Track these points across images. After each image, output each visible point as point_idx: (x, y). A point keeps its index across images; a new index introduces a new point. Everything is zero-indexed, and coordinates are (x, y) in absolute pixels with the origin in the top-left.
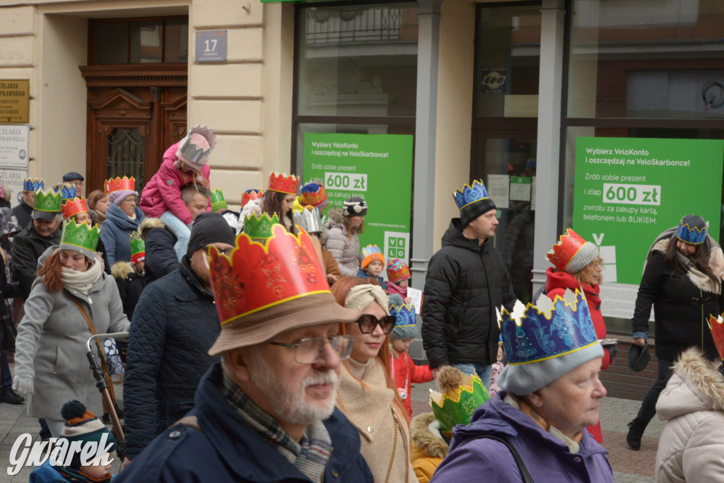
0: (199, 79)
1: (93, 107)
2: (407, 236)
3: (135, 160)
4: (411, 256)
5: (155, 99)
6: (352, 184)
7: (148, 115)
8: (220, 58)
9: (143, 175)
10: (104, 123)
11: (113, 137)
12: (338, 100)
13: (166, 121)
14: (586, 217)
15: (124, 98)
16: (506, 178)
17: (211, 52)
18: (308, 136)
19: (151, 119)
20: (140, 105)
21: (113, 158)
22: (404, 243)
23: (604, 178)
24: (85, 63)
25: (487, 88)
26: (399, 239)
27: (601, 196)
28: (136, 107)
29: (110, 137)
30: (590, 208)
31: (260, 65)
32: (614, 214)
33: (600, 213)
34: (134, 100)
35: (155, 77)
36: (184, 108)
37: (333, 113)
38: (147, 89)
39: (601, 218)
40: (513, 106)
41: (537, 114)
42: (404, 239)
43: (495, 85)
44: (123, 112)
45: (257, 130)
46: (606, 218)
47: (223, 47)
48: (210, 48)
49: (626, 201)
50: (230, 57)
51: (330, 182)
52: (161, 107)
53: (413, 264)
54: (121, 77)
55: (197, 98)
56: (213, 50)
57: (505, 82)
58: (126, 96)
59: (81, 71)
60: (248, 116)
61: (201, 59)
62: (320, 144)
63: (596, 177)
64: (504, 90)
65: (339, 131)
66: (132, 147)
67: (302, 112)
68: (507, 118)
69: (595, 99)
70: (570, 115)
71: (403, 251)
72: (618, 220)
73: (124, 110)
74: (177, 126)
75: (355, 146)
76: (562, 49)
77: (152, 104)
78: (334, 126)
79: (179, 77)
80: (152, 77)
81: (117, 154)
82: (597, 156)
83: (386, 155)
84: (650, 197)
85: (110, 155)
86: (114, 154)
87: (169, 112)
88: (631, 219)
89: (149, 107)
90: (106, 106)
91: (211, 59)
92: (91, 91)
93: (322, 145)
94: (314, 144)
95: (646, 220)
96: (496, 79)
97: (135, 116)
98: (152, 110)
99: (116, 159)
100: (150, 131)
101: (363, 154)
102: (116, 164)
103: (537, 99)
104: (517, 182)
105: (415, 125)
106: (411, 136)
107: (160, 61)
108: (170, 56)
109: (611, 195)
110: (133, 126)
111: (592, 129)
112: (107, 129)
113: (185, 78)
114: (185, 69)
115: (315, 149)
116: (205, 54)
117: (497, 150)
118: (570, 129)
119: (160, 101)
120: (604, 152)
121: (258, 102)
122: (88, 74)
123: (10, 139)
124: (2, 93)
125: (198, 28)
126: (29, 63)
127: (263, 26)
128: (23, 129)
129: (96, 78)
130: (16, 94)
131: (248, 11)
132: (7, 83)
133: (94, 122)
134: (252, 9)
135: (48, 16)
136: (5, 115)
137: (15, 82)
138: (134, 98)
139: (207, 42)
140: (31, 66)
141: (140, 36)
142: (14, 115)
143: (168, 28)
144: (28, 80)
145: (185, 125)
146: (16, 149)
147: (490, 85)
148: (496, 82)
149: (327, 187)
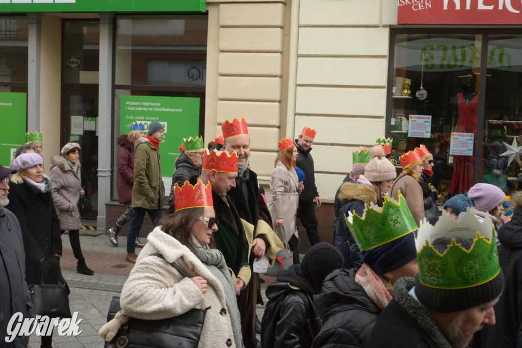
16: (82, 118)
25: (69, 67)
40: (85, 77)
41: (98, 82)
43: (74, 65)
57: (80, 64)
64: (79, 68)
68: (82, 84)
70: (117, 83)
76: (111, 49)
83: (10, 104)
96: (75, 62)
103: (98, 74)
104: (88, 120)
105: (28, 87)
106: (25, 94)
111: (129, 91)
117: (76, 102)
118: (117, 91)
147: (71, 65)
148: (74, 64)
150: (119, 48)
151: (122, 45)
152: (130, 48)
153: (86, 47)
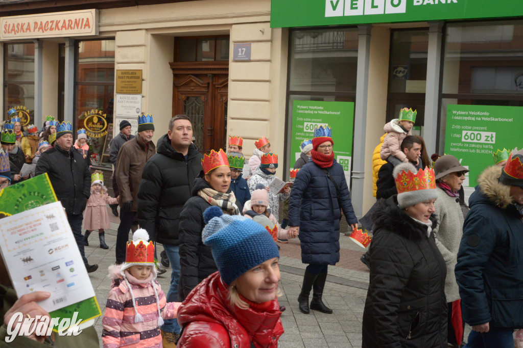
0: (235, 70)
1: (176, 85)
2: (350, 158)
3: (199, 114)
4: (352, 170)
5: (210, 81)
7: (206, 90)
8: (247, 59)
10: (181, 94)
11: (187, 101)
12: (312, 82)
13: (216, 93)
14: (452, 149)
15: (193, 80)
17: (242, 55)
18: (295, 102)
19: (208, 92)
20: (202, 84)
21: (187, 113)
22: (348, 162)
23: (463, 128)
24: (172, 61)
25: (396, 76)
26: (346, 160)
27: (461, 137)
28: (198, 85)
29: (185, 102)
30: (454, 144)
31: (269, 63)
32: (468, 148)
33: (460, 147)
35: (210, 69)
36: (226, 86)
37: (309, 89)
38: (206, 75)
39: (461, 150)
40: (411, 87)
41: (425, 91)
42: (348, 160)
43: (401, 75)
44: (193, 88)
45: (266, 98)
46: (464, 150)
47: (248, 53)
48: (242, 53)
49: (475, 141)
50: (252, 58)
51: (307, 128)
52: (214, 86)
53: (353, 174)
54: (194, 69)
55: (234, 81)
57: (407, 73)
58: (195, 79)
59: (170, 65)
60: (261, 91)
61: (236, 59)
62: (302, 106)
63: (458, 127)
64: (406, 77)
65: (312, 99)
66: (197, 107)
67: (292, 89)
68: (407, 93)
69: (458, 83)
70: (444, 92)
71: (348, 167)
72: (470, 151)
73: (193, 87)
74: (222, 96)
75: (321, 108)
76: (440, 57)
77: (208, 84)
78: (309, 96)
79: (223, 69)
80: (209, 69)
81: (189, 111)
82: (459, 115)
83: (339, 113)
84: (489, 139)
85: (185, 111)
86: (187, 111)
87: (218, 88)
88: (478, 151)
89: (206, 85)
90: (183, 85)
91: (240, 59)
92: (175, 76)
93: (303, 107)
94: (298, 107)
95: (487, 152)
96: (401, 71)
97: (199, 90)
98: (208, 87)
100: (207, 99)
101: (326, 112)
103: (425, 83)
105: (355, 97)
106: (353, 103)
107: (213, 60)
108: (218, 57)
109: (466, 137)
110: (198, 96)
111: (456, 100)
112: (183, 97)
113: (227, 69)
114: (228, 64)
115: (299, 109)
116: (238, 56)
118: (444, 100)
119: (213, 82)
120: (463, 113)
121: (268, 83)
122: (173, 67)
123: (131, 102)
124: (128, 77)
125: (235, 42)
126: (143, 60)
127: (271, 41)
128: (139, 97)
129: (178, 69)
130: (135, 78)
131: (262, 32)
132: (130, 72)
133: (176, 93)
134: (265, 32)
135: (153, 35)
136: (129, 89)
137: (135, 71)
138: (199, 80)
139: (240, 50)
140: (144, 63)
141: (201, 47)
142: (134, 89)
143: (218, 42)
144: (141, 70)
145: (227, 95)
146: (135, 107)
147: (398, 75)
148: (401, 73)
149: (305, 130)
150: (447, 56)
151: (450, 53)
152: (459, 56)
153: (413, 56)
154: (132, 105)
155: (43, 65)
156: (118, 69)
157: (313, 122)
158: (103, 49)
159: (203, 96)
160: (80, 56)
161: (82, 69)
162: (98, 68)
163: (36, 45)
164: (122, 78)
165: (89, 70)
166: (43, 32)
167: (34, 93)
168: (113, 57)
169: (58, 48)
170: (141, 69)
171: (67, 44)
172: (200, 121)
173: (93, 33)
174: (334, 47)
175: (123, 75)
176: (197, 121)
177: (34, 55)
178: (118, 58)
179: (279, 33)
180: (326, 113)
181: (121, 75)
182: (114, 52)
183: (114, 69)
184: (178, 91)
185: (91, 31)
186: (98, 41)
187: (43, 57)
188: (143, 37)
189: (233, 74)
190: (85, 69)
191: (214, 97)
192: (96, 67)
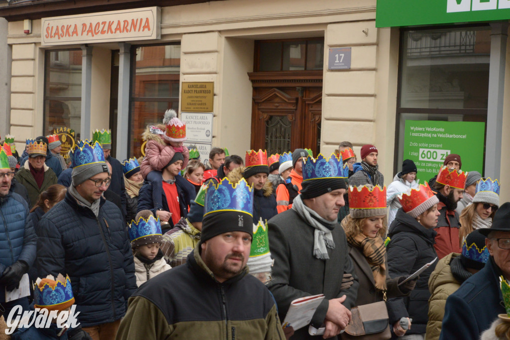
0: (331, 82)
1: (256, 101)
3: (284, 139)
5: (300, 96)
6: (439, 157)
7: (294, 107)
8: (346, 67)
9: (290, 148)
10: (263, 112)
11: (270, 122)
12: (430, 97)
13: (307, 111)
15: (278, 94)
17: (340, 63)
18: (407, 122)
19: (296, 109)
20: (289, 99)
21: (269, 136)
24: (252, 71)
28: (286, 101)
29: (267, 122)
31: (374, 72)
34: (285, 96)
35: (302, 80)
36: (320, 102)
37: (426, 106)
38: (294, 88)
44: (277, 105)
45: (371, 118)
47: (348, 59)
48: (339, 60)
50: (353, 66)
51: (423, 156)
52: (304, 102)
54: (276, 80)
55: (329, 95)
56: (341, 61)
58: (279, 94)
59: (249, 76)
60: (364, 108)
61: (332, 68)
65: (430, 119)
66: (283, 129)
67: (404, 105)
73: (278, 103)
74: (314, 115)
77: (297, 99)
78: (426, 115)
79: (317, 80)
80: (297, 80)
81: (272, 134)
83: (464, 137)
85: (267, 134)
86: (270, 134)
87: (309, 104)
89: (295, 101)
90: (265, 101)
91: (340, 67)
92: (255, 89)
93: (417, 129)
94: (412, 128)
97: (285, 108)
98: (297, 103)
99: (271, 137)
100: (295, 119)
102: (271, 141)
105: (486, 115)
106: (483, 123)
107: (303, 69)
108: (310, 65)
110: (283, 114)
112: (265, 116)
113: (321, 81)
114: (321, 75)
116: (335, 64)
119: (303, 97)
121: (373, 98)
122: (253, 78)
123: (200, 123)
124: (196, 91)
125: (331, 46)
126: (215, 70)
127: (377, 44)
128: (209, 116)
129: (259, 81)
130: (205, 92)
131: (366, 34)
132: (199, 84)
133: (257, 111)
134: (369, 32)
135: (227, 38)
136: (197, 106)
137: (205, 84)
138: (285, 94)
139: (337, 56)
140: (216, 73)
141: (289, 52)
142: (204, 106)
143: (309, 46)
144: (213, 83)
145: (320, 114)
146: (204, 129)
149: (420, 159)
154: (200, 126)
155: (92, 77)
156: (184, 81)
157: (432, 148)
158: (167, 56)
159: (290, 115)
160: (137, 66)
161: (140, 82)
162: (159, 81)
163: (84, 52)
164: (189, 92)
165: (149, 82)
166: (93, 36)
167: (80, 111)
168: (179, 66)
169: (111, 55)
170: (212, 81)
171: (122, 51)
172: (286, 147)
173: (154, 37)
174: (462, 51)
175: (190, 89)
176: (282, 147)
177: (81, 64)
178: (184, 68)
179: (387, 34)
180: (448, 136)
181: (187, 89)
182: (179, 60)
183: (179, 81)
184: (259, 109)
185: (151, 34)
186: (161, 47)
187: (92, 65)
188: (215, 42)
189: (327, 88)
190: (144, 81)
191: (304, 117)
192: (157, 78)
